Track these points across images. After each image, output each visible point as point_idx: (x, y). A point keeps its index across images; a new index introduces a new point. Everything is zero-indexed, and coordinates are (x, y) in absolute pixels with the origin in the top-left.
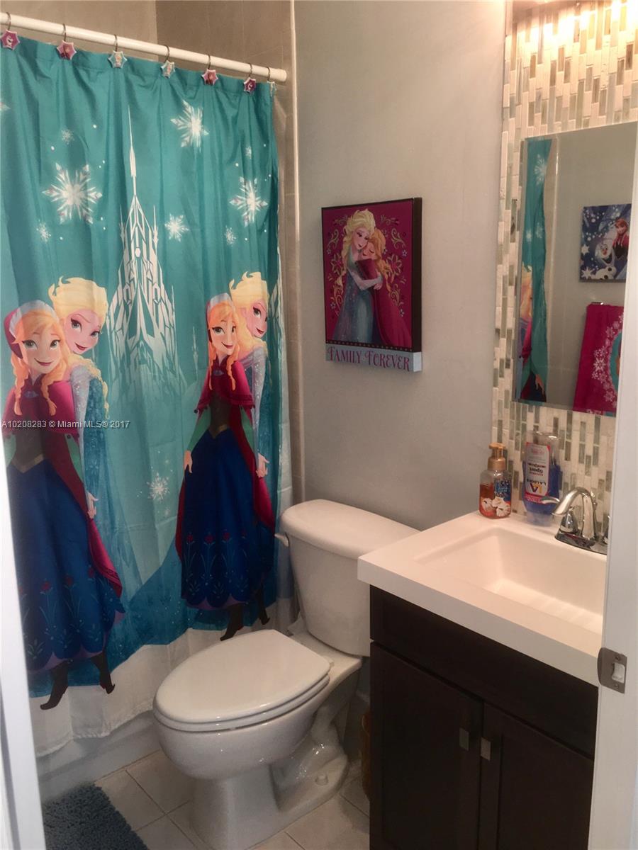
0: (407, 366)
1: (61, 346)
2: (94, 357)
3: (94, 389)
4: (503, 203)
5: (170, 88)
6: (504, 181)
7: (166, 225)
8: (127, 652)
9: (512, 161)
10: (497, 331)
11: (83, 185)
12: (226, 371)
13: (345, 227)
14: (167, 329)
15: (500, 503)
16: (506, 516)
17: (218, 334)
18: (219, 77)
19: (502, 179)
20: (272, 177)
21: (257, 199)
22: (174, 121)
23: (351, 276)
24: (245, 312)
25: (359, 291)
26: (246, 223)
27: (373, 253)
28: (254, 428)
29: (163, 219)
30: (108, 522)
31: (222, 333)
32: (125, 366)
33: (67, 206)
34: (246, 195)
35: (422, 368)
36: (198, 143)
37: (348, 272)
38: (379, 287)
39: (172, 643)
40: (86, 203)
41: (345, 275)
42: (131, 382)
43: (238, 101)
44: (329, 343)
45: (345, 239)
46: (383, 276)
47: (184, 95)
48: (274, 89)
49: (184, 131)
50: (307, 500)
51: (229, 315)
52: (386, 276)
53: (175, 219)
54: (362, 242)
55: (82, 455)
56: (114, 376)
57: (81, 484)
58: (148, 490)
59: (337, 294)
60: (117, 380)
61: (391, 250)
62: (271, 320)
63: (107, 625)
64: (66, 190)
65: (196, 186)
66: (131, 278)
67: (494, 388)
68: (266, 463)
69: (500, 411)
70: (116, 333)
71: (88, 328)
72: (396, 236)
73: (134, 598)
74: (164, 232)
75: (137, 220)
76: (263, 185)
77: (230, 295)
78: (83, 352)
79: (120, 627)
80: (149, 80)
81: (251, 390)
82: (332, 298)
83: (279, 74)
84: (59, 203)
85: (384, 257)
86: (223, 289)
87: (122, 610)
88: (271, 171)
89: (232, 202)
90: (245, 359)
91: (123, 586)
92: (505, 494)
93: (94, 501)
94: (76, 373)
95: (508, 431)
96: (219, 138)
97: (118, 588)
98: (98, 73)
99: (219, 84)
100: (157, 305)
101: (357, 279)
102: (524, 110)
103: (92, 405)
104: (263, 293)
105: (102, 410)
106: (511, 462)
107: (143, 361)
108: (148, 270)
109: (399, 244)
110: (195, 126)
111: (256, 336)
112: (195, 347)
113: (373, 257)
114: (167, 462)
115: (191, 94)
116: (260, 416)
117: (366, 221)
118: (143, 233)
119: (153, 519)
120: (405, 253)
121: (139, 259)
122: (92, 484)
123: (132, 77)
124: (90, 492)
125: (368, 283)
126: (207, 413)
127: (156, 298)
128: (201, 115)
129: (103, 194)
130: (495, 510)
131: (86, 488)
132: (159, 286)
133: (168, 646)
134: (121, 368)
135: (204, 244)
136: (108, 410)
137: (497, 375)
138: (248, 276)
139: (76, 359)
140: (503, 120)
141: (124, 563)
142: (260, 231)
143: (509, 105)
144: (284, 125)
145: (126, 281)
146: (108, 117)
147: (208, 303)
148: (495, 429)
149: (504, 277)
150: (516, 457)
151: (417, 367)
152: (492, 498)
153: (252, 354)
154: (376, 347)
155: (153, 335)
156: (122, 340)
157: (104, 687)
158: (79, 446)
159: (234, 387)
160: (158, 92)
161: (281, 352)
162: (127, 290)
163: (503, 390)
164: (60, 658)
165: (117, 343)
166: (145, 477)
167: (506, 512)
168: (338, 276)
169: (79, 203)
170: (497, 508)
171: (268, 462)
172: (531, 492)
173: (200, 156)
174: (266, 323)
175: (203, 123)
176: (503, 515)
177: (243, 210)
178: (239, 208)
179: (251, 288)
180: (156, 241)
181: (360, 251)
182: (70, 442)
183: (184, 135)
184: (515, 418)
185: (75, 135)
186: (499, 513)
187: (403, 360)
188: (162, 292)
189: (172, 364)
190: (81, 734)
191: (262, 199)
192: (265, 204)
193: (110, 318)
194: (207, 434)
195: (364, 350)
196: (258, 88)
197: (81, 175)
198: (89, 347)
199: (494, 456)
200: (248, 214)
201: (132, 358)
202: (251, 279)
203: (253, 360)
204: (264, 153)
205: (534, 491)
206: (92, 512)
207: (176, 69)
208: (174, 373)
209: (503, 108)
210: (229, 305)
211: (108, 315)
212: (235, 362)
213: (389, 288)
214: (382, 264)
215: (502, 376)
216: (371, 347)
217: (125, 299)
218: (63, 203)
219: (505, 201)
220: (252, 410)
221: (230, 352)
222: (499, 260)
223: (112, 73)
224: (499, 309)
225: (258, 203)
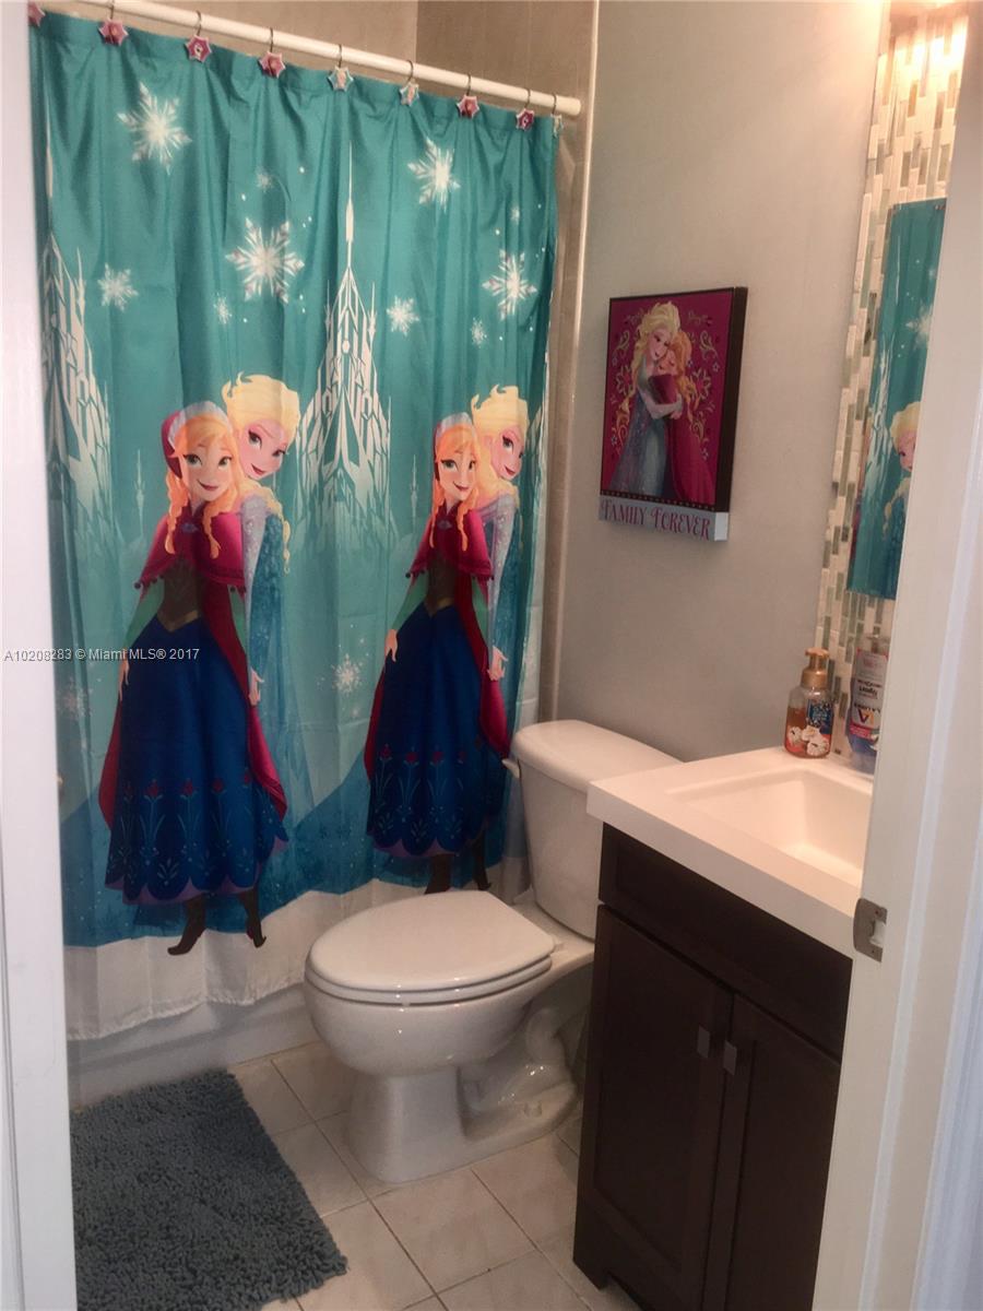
0: (706, 532)
1: (232, 465)
2: (274, 484)
3: (271, 530)
4: (857, 299)
5: (409, 119)
6: (861, 265)
7: (388, 311)
8: (287, 896)
9: (872, 237)
10: (835, 486)
11: (280, 248)
12: (455, 524)
13: (639, 328)
14: (378, 456)
15: (813, 736)
16: (822, 756)
17: (449, 470)
18: (482, 107)
19: (858, 263)
20: (547, 252)
21: (523, 282)
22: (412, 166)
23: (640, 398)
24: (491, 443)
25: (650, 421)
26: (503, 316)
27: (673, 365)
28: (490, 608)
29: (384, 302)
30: (275, 714)
31: (454, 469)
32: (317, 502)
33: (256, 278)
34: (506, 276)
35: (728, 535)
36: (443, 199)
37: (638, 392)
38: (677, 415)
39: (347, 894)
40: (281, 274)
41: (635, 396)
42: (321, 524)
43: (505, 141)
44: (605, 494)
45: (638, 344)
46: (684, 400)
47: (429, 131)
48: (560, 126)
49: (424, 181)
50: (560, 718)
51: (467, 443)
52: (689, 400)
53: (402, 304)
54: (660, 349)
55: (248, 616)
56: (300, 513)
57: (244, 657)
58: (332, 677)
59: (621, 423)
60: (304, 521)
61: (698, 360)
62: (528, 457)
63: (262, 854)
64: (257, 255)
65: (435, 261)
66: (334, 381)
67: (825, 570)
68: (503, 661)
69: (829, 604)
70: (307, 456)
71: (270, 445)
72: (706, 342)
73: (302, 822)
74: (384, 322)
75: (348, 302)
76: (533, 263)
77: (471, 416)
78: (260, 477)
79: (280, 860)
80: (381, 108)
81: (490, 555)
82: (614, 429)
83: (569, 104)
84: (245, 273)
85: (688, 372)
86: (462, 405)
87: (284, 838)
88: (545, 244)
89: (486, 285)
90: (484, 508)
91: (288, 804)
92: (823, 724)
93: (258, 682)
94: (249, 506)
95: (838, 633)
96: (474, 193)
97: (282, 807)
98: (312, 97)
99: (481, 117)
100: (366, 421)
101: (649, 402)
102: (895, 163)
103: (267, 551)
104: (520, 416)
105: (280, 558)
106: (838, 680)
107: (339, 497)
108: (358, 372)
109: (710, 353)
110: (440, 175)
111: (503, 478)
112: (414, 484)
113: (674, 371)
114: (362, 641)
115: (439, 128)
116: (501, 592)
117: (669, 316)
118: (355, 319)
119: (335, 716)
120: (716, 368)
121: (348, 356)
122: (257, 657)
123: (358, 103)
124: (255, 669)
125: (664, 409)
126: (423, 578)
127: (366, 413)
128: (451, 160)
129: (306, 263)
130: (805, 745)
131: (249, 662)
132: (372, 395)
133: (342, 896)
134: (310, 504)
135: (439, 343)
136: (287, 561)
137: (830, 549)
138: (499, 391)
139: (250, 486)
140: (867, 177)
141: (291, 772)
142: (523, 329)
143: (876, 156)
144: (571, 180)
145: (326, 385)
146: (322, 157)
147: (437, 424)
148: (820, 629)
149: (850, 407)
150: (846, 672)
151: (720, 533)
152: (802, 728)
153: (496, 502)
154: (666, 503)
155: (357, 463)
156: (314, 464)
157: (251, 936)
158: (244, 602)
159: (465, 547)
160: (393, 125)
161: (538, 503)
162: (327, 398)
163: (836, 573)
164: (198, 888)
165: (308, 469)
166: (329, 660)
167: (822, 750)
168: (624, 398)
169: (272, 273)
170: (808, 742)
171: (506, 660)
172: (859, 721)
173: (445, 218)
174: (520, 460)
175: (452, 171)
176: (816, 754)
177: (499, 298)
178: (495, 294)
179: (502, 409)
180: (372, 331)
181: (656, 362)
182: (234, 596)
183: (424, 187)
184: (850, 614)
185: (274, 181)
186: (811, 750)
187: (701, 523)
188: (375, 404)
189: (380, 506)
190: (216, 996)
191: (530, 284)
192: (534, 290)
193: (301, 435)
194: (421, 609)
195: (652, 505)
196: (536, 123)
197: (278, 235)
198: (270, 471)
199: (811, 667)
200: (507, 302)
201: (324, 494)
202: (502, 396)
203: (496, 511)
204: (538, 218)
205: (863, 721)
206: (255, 696)
207: (420, 94)
208: (382, 518)
209: (867, 161)
210: (467, 430)
211: (300, 430)
212: (469, 511)
213: (690, 416)
214: (684, 382)
215: (836, 552)
216: (660, 502)
217: (324, 410)
218: (250, 274)
219: (859, 295)
220: (490, 582)
221: (463, 496)
222: (846, 383)
223: (332, 97)
224: (840, 453)
225: (523, 289)
